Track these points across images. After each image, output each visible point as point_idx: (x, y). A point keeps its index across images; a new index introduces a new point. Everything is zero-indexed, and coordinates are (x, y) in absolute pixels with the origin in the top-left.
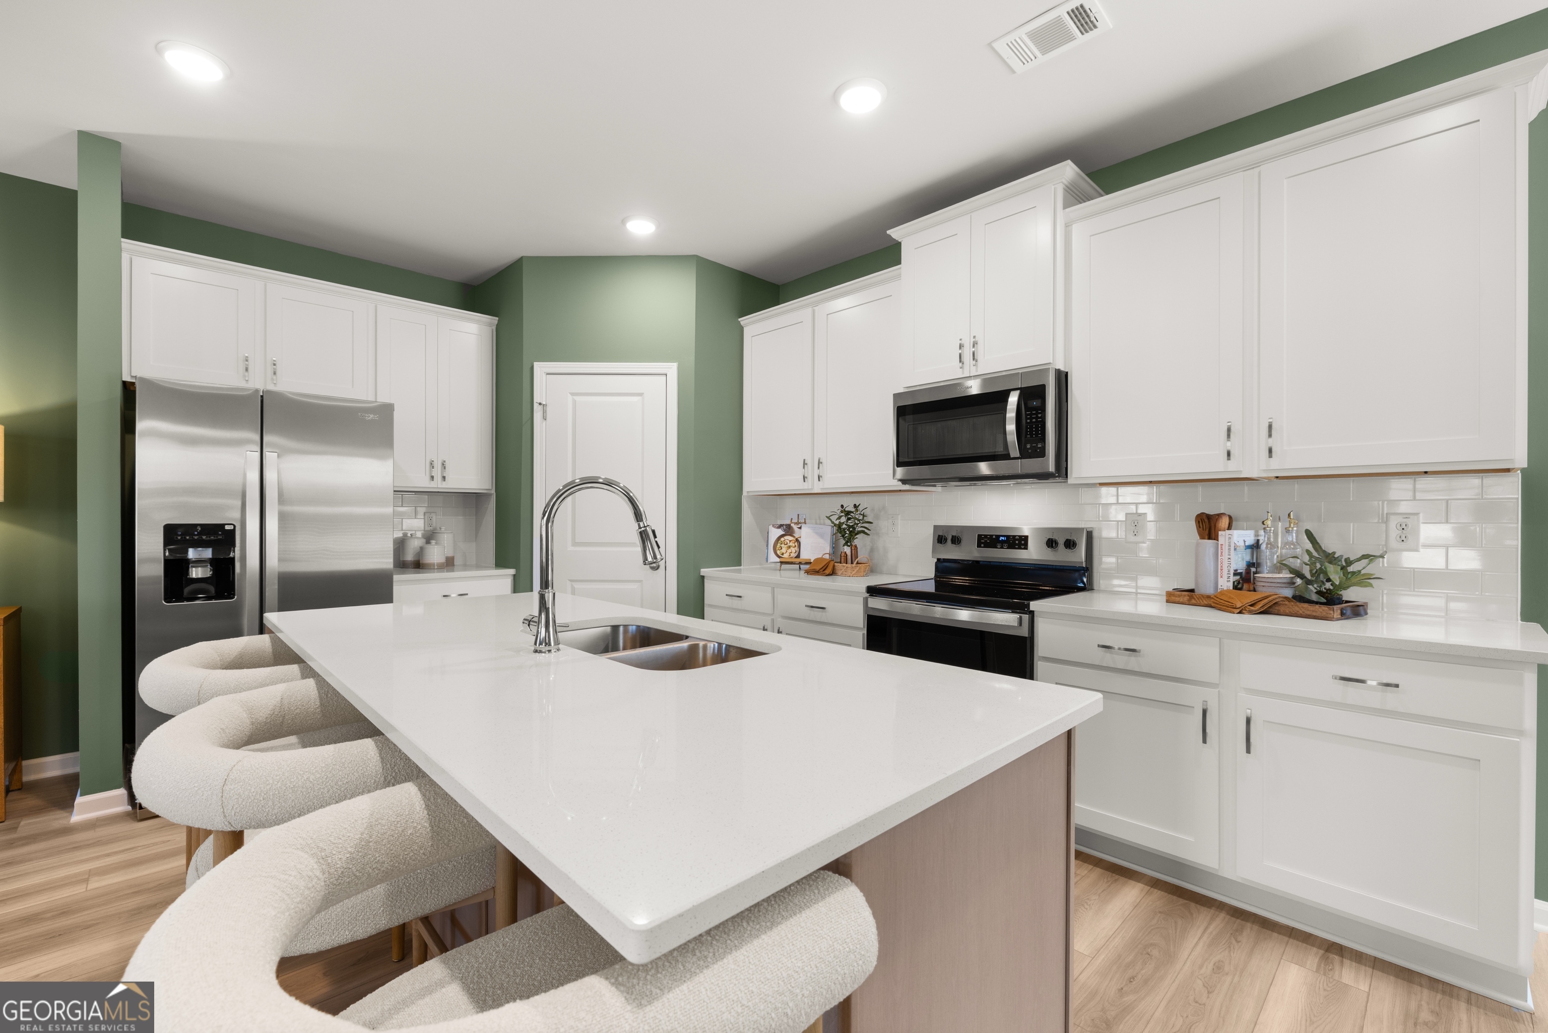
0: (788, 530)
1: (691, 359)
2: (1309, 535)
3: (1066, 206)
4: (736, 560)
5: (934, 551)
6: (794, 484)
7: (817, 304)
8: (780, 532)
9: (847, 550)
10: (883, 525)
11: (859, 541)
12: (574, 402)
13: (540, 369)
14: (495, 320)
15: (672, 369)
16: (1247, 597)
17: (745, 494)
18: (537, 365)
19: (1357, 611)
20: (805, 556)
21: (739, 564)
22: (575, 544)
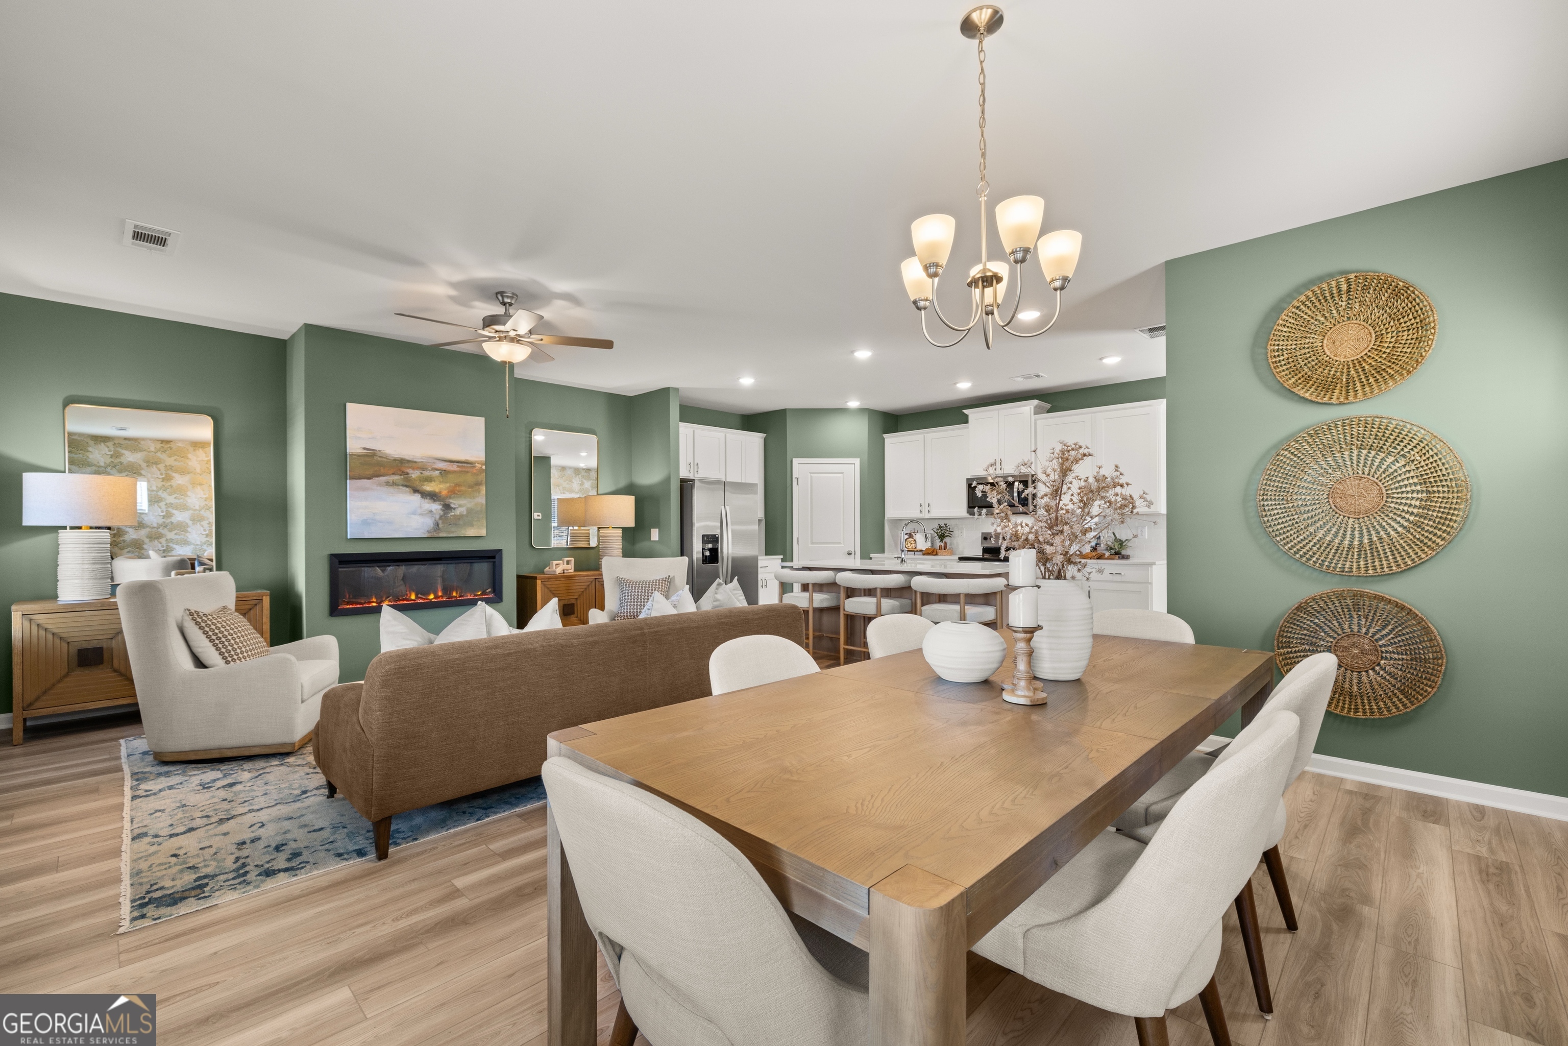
0: (910, 536)
1: (866, 457)
2: (1114, 533)
3: (1035, 414)
4: (882, 551)
5: (982, 543)
6: (916, 514)
7: (927, 433)
8: (906, 537)
9: (942, 544)
10: (956, 533)
11: (947, 540)
12: (812, 477)
13: (796, 461)
14: (764, 435)
15: (857, 461)
16: (1094, 554)
17: (886, 518)
18: (794, 460)
19: (1126, 557)
20: (919, 547)
21: (883, 552)
22: (812, 543)
